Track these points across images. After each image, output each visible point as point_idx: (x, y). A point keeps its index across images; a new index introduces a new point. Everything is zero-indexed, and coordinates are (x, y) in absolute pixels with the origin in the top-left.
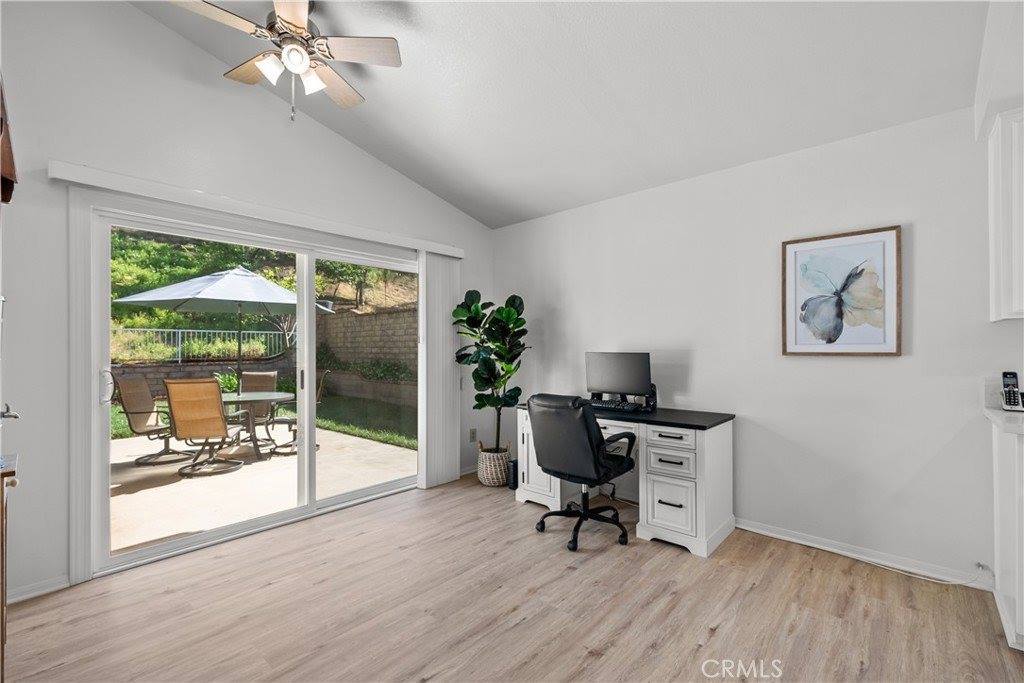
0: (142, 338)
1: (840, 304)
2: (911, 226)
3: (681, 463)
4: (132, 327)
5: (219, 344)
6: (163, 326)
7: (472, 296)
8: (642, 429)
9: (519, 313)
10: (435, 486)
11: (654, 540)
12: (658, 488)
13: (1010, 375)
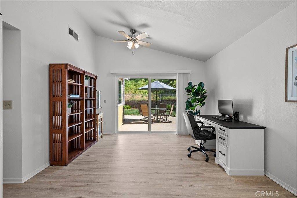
3: (225, 140)
5: (168, 97)
6: (160, 93)
7: (190, 84)
8: (217, 126)
9: (203, 88)
10: (180, 135)
11: (218, 164)
12: (219, 147)
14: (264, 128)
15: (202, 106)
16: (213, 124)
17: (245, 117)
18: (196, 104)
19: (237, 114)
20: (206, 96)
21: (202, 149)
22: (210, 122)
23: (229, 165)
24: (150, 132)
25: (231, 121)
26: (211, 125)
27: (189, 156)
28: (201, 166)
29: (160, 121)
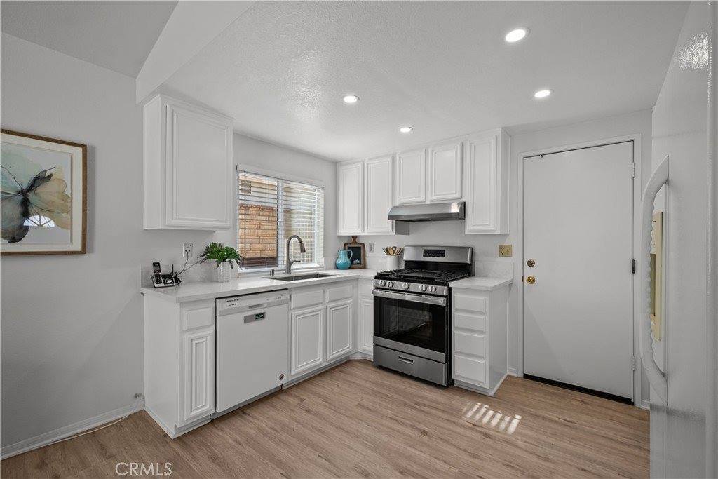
1: (25, 203)
2: (96, 147)
13: (156, 265)
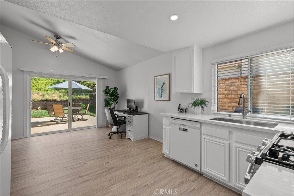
0: (62, 95)
1: (162, 90)
2: (171, 73)
3: (131, 122)
4: (61, 92)
5: (79, 96)
7: (107, 87)
8: (127, 115)
9: (117, 91)
10: (99, 127)
11: (128, 138)
12: (128, 127)
13: (180, 105)
14: (148, 113)
15: (116, 104)
16: (124, 114)
17: (141, 109)
18: (112, 102)
19: (137, 108)
20: (119, 97)
21: (118, 132)
22: (122, 114)
23: (133, 136)
24: (70, 130)
25: (134, 112)
26: (124, 115)
27: (110, 138)
28: (118, 141)
29: (76, 120)
